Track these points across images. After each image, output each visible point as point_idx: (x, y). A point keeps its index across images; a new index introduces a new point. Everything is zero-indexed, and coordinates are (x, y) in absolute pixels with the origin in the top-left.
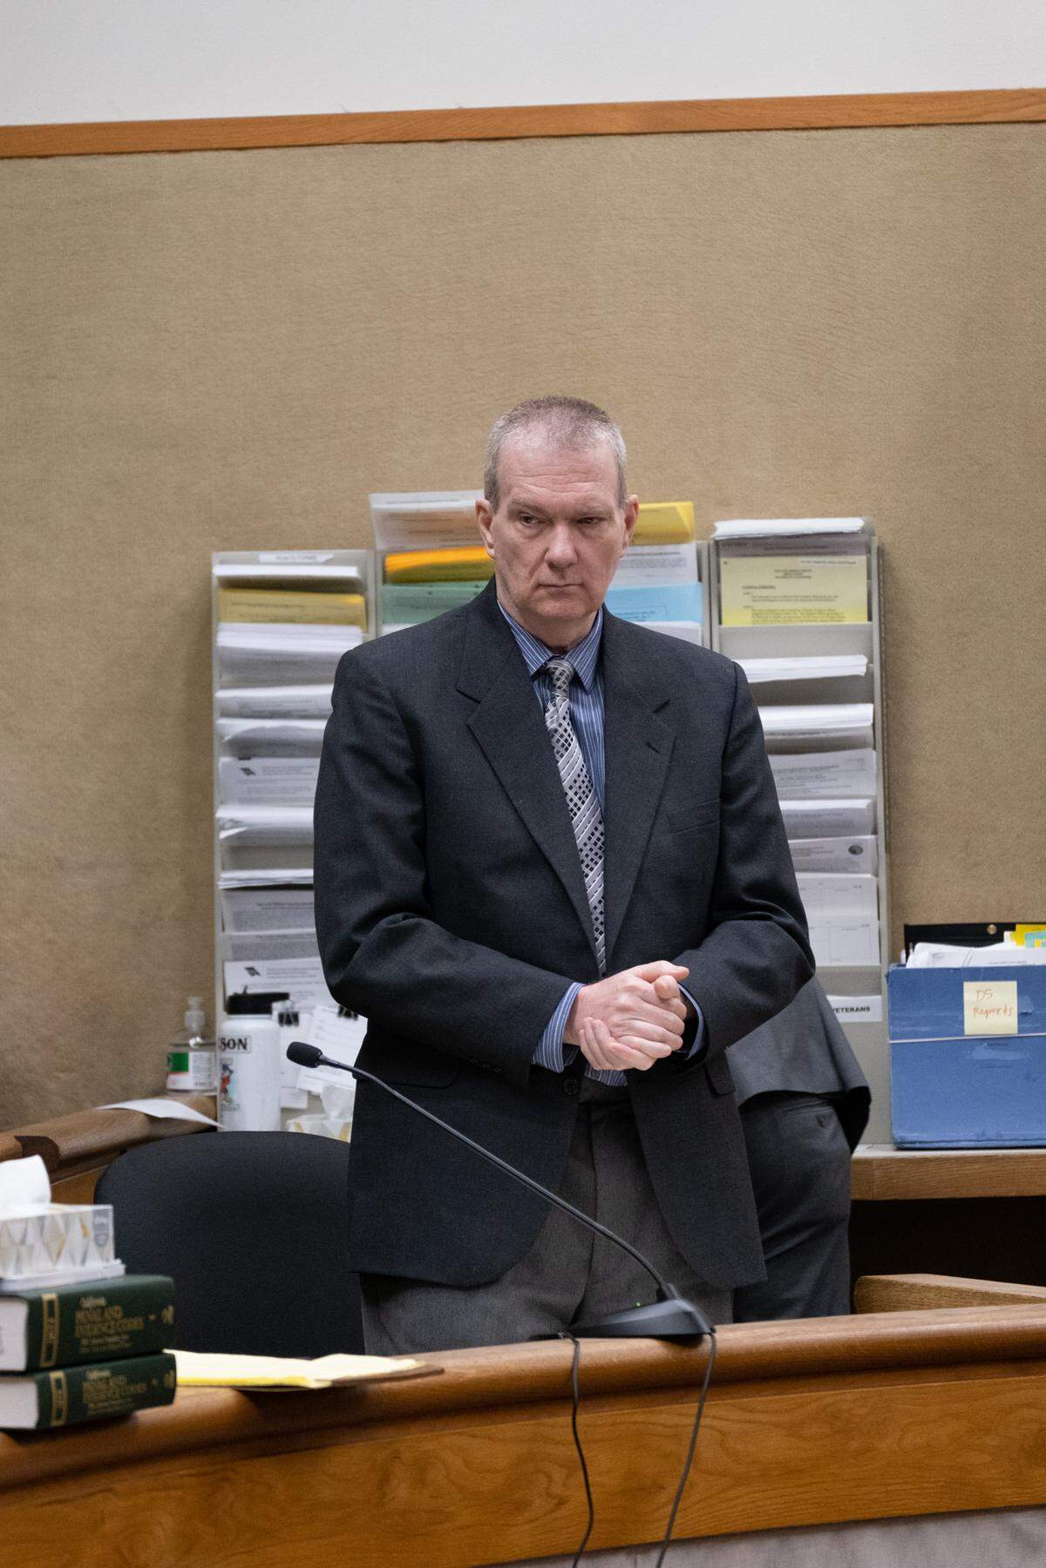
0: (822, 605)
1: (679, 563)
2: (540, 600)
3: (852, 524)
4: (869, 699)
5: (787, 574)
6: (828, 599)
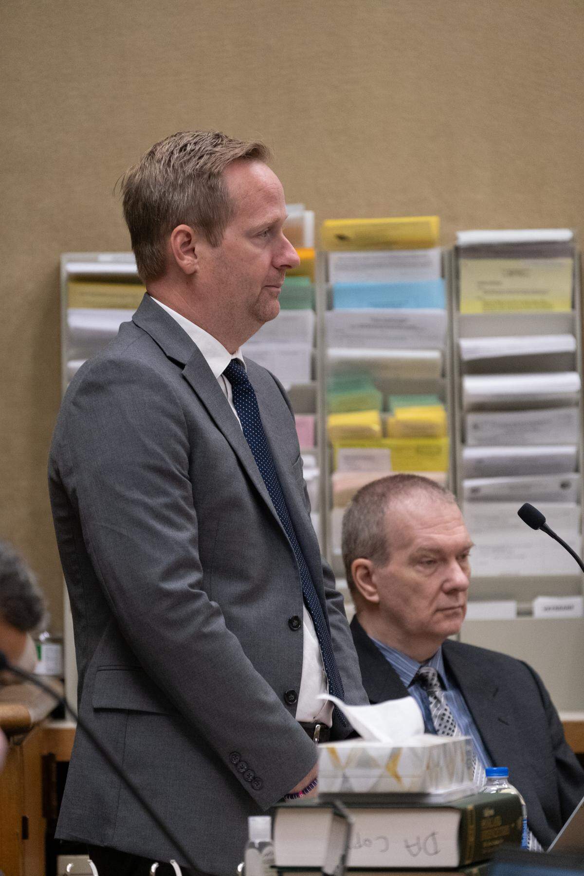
0: (537, 298)
1: (426, 264)
2: (438, 622)
3: (563, 234)
4: (572, 369)
5: (512, 273)
6: (543, 292)
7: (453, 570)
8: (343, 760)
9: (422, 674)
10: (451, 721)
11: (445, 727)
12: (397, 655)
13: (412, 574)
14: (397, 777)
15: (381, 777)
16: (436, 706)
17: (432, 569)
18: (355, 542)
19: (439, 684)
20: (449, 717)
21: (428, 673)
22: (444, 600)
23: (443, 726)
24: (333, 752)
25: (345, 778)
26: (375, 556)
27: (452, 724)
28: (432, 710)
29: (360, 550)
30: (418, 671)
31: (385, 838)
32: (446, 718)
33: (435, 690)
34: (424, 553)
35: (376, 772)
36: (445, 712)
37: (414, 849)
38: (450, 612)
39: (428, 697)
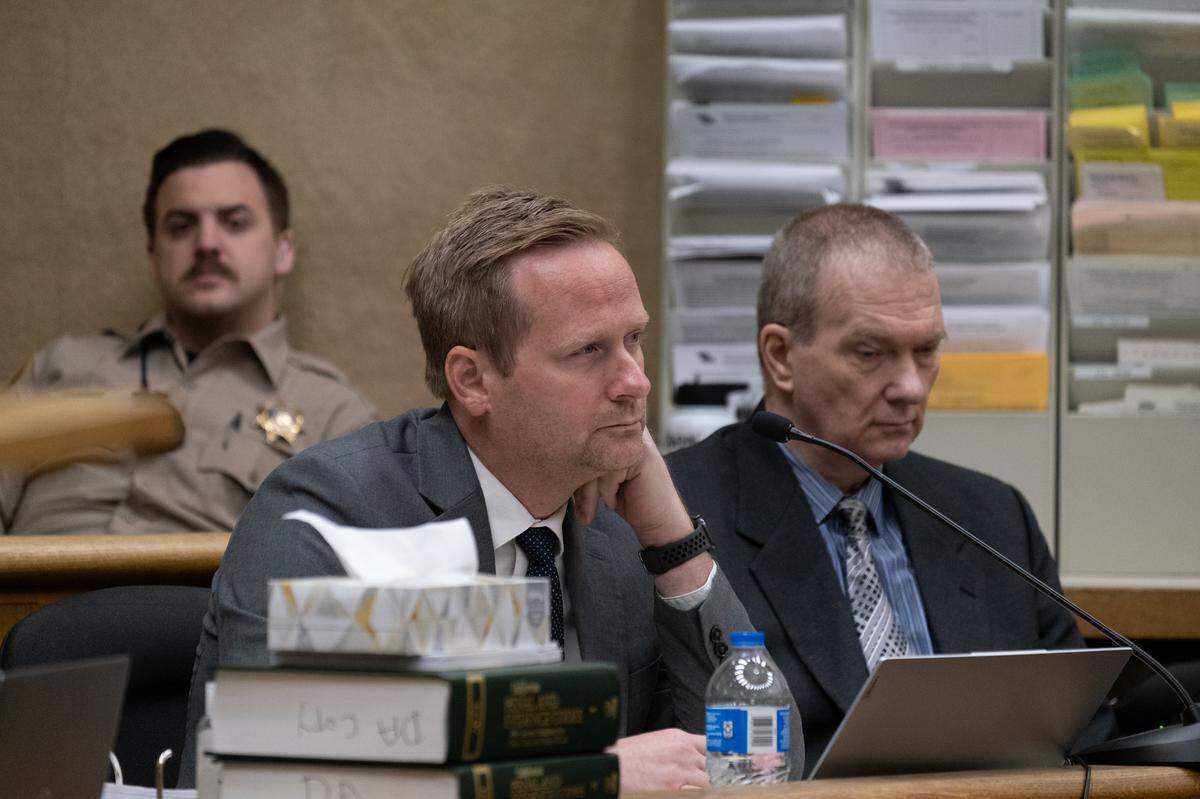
2: (871, 441)
7: (903, 371)
8: (301, 604)
9: (842, 510)
10: (873, 587)
11: (864, 596)
12: (810, 477)
13: (843, 367)
14: (371, 631)
15: (350, 630)
16: (855, 562)
17: (872, 365)
18: (773, 299)
19: (865, 529)
20: (872, 582)
21: (852, 509)
22: (884, 411)
23: (861, 594)
24: (288, 591)
25: (304, 631)
26: (795, 327)
27: (875, 592)
28: (848, 568)
29: (776, 311)
30: (838, 505)
31: (353, 718)
32: (867, 582)
33: (857, 537)
34: (863, 339)
35: (343, 623)
36: (866, 573)
37: (390, 735)
38: (892, 429)
39: (846, 546)
